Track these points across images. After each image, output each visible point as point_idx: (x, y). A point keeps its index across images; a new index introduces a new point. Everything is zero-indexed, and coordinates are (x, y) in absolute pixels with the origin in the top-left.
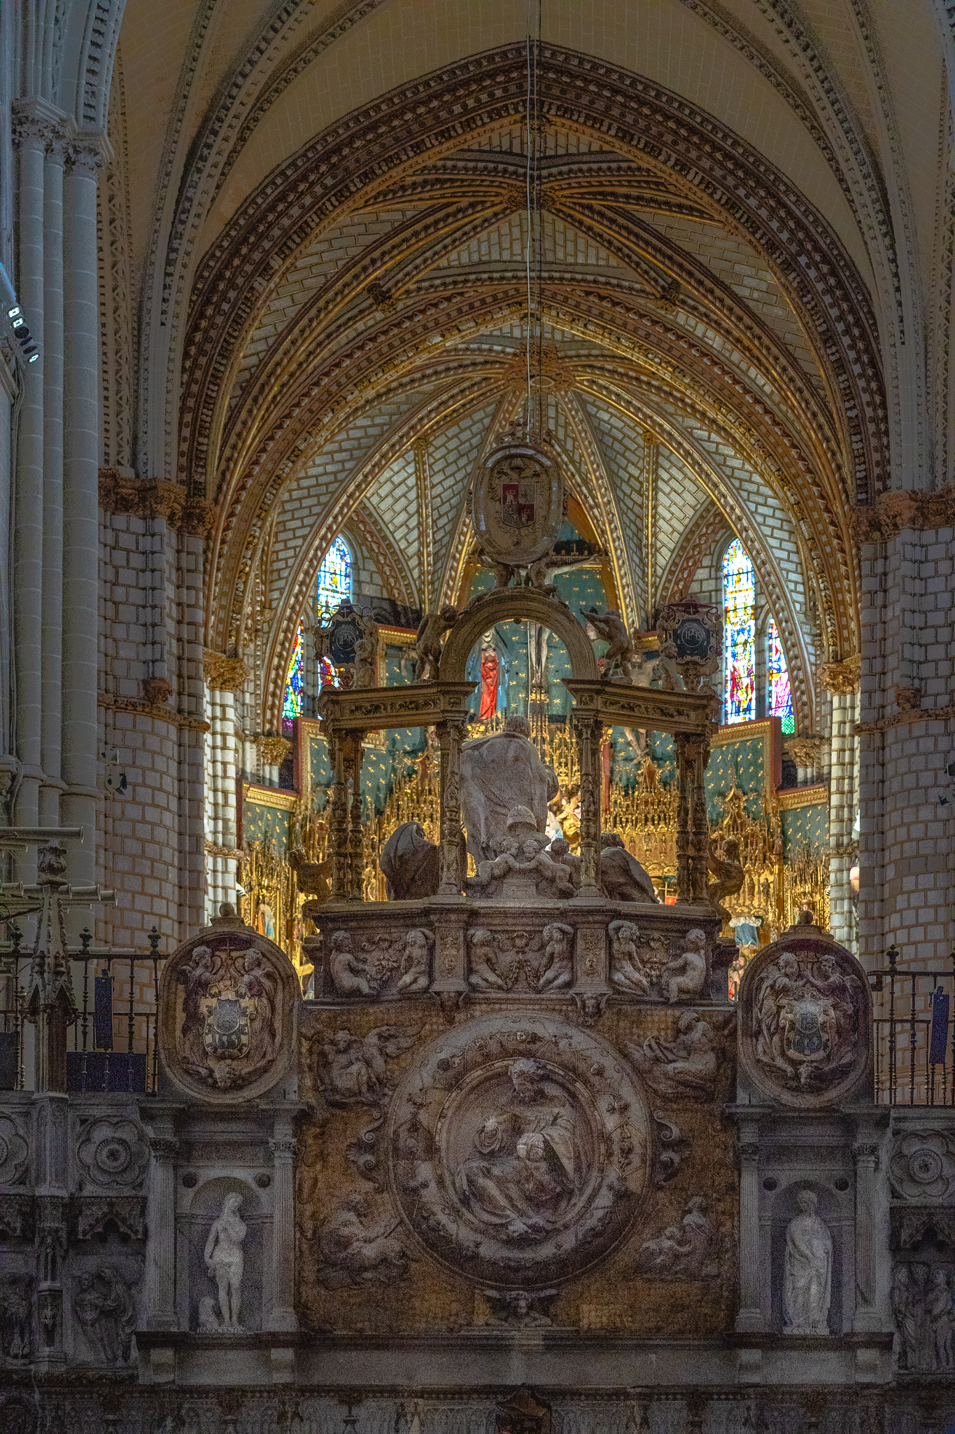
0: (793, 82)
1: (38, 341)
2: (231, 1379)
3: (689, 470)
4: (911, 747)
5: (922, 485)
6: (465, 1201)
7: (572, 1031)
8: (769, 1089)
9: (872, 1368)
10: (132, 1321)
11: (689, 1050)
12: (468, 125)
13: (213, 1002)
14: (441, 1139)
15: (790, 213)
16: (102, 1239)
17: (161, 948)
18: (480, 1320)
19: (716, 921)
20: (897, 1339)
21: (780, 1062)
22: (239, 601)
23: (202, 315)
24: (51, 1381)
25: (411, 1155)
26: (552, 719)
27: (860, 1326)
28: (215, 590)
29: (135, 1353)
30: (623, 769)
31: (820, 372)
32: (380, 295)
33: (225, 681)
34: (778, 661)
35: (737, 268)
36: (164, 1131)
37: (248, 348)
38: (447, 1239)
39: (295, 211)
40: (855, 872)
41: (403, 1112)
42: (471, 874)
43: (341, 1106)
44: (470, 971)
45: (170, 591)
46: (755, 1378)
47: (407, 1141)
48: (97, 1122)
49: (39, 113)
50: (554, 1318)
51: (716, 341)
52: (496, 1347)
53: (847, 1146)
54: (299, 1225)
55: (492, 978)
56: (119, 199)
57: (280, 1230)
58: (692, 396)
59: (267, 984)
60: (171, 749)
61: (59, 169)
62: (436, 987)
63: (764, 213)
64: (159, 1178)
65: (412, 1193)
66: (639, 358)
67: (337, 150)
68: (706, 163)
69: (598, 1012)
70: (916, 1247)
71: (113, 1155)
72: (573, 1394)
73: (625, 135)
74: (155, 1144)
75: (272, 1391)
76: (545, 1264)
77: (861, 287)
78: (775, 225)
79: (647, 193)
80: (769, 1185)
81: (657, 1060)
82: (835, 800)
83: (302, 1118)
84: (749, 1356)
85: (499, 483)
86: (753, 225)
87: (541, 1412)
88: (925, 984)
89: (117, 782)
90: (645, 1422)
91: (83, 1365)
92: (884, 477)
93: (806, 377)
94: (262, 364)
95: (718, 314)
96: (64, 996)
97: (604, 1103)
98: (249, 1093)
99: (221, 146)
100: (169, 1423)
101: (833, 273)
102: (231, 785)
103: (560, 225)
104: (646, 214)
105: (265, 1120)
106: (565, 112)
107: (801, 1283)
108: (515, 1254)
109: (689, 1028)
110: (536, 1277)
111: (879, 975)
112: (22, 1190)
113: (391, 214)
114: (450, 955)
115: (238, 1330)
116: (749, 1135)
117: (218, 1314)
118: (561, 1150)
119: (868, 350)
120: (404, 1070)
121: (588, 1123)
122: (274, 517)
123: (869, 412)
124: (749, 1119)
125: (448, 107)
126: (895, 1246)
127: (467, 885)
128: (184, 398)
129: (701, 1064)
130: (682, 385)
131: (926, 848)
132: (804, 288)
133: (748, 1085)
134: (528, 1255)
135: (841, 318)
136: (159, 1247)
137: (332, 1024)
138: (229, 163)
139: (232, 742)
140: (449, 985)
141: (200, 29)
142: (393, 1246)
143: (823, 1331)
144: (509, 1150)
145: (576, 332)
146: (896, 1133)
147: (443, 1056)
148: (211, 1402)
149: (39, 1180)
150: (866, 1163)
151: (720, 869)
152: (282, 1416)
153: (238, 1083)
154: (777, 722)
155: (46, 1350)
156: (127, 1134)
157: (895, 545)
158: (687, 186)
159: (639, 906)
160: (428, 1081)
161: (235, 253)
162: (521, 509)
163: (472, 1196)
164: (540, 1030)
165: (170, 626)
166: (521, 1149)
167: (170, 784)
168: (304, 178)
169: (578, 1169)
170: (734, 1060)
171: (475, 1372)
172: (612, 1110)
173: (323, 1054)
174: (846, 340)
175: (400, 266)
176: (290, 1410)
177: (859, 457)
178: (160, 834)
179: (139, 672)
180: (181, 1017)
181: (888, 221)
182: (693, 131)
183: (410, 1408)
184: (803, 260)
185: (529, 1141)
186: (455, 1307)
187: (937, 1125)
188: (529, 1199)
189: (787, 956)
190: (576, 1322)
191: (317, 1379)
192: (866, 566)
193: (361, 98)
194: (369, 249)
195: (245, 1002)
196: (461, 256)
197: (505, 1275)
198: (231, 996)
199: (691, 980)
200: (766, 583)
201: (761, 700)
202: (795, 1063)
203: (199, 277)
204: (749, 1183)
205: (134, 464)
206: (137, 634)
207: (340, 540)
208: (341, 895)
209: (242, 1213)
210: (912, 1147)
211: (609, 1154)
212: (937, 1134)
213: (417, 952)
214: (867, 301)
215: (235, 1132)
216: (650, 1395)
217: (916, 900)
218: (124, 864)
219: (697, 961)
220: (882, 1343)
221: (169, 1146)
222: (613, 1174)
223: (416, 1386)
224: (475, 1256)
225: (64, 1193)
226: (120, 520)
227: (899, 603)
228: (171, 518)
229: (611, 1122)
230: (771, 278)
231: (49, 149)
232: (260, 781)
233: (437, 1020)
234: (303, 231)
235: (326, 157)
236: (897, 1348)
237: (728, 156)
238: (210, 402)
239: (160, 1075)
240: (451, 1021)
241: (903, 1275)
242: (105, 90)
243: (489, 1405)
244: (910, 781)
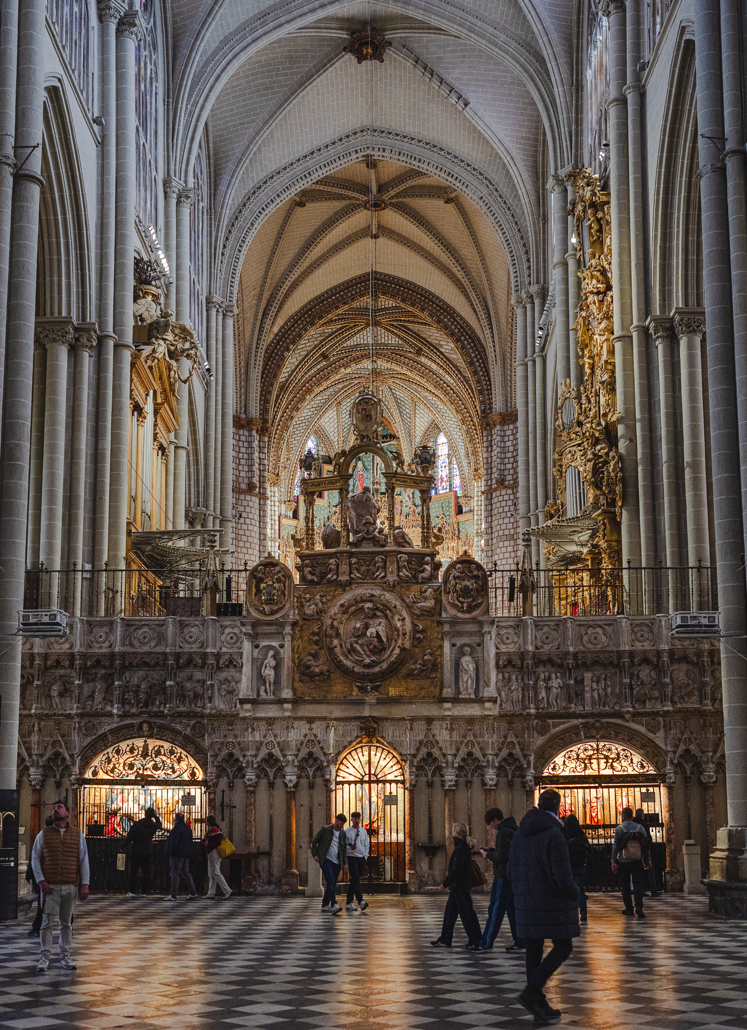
0: (459, 280)
1: (213, 372)
2: (270, 715)
3: (426, 410)
4: (501, 498)
5: (504, 411)
6: (349, 652)
7: (385, 593)
8: (453, 612)
9: (490, 709)
10: (237, 695)
11: (426, 598)
12: (353, 300)
13: (265, 585)
14: (341, 631)
15: (458, 323)
16: (228, 666)
17: (248, 568)
18: (355, 694)
19: (433, 555)
20: (499, 699)
21: (456, 602)
22: (279, 457)
23: (267, 365)
24: (211, 715)
25: (331, 636)
26: (382, 493)
27: (485, 695)
28: (272, 454)
29: (238, 706)
30: (405, 510)
31: (468, 375)
32: (325, 356)
33: (274, 484)
34: (456, 472)
35: (441, 343)
36: (248, 629)
37: (282, 375)
38: (344, 665)
39: (297, 330)
40: (483, 542)
41: (329, 622)
42: (351, 540)
43: (308, 620)
44: (351, 573)
45: (257, 454)
46: (449, 713)
47: (330, 632)
48: (226, 627)
49: (214, 300)
50: (380, 693)
51: (434, 367)
52: (360, 703)
53: (480, 631)
54: (293, 661)
55: (358, 575)
56: (241, 328)
57: (287, 663)
58: (427, 385)
59: (283, 579)
60: (257, 506)
61: (220, 318)
62: (340, 579)
63: (450, 323)
64: (247, 646)
65: (331, 649)
66: (408, 373)
67: (310, 310)
68: (430, 308)
69: (394, 586)
70: (505, 666)
71: (231, 638)
72: (386, 719)
73: (403, 301)
74: (245, 634)
75: (284, 718)
76: (377, 673)
77: (482, 346)
78: (453, 327)
79: (411, 319)
80: (454, 645)
81: (414, 602)
82: (476, 517)
83: (294, 624)
84: (448, 705)
85: (360, 408)
86: (446, 327)
87: (375, 726)
88: (507, 575)
89: (238, 516)
90: (411, 729)
91: (221, 710)
92: (491, 408)
93: (464, 377)
94: (287, 380)
95: (435, 358)
96: (216, 584)
97: (396, 618)
98: (277, 616)
99: (274, 310)
100: (250, 730)
101: (473, 342)
102: (277, 518)
103: (383, 331)
104: (411, 326)
105: (282, 625)
106: (384, 294)
107: (465, 680)
108: (367, 671)
109: (426, 591)
110: (373, 678)
111: (491, 571)
112: (201, 650)
113: (328, 330)
114: (344, 568)
115: (273, 697)
116: (446, 628)
117: (266, 692)
118: (381, 634)
119: (485, 367)
120: (329, 607)
121: (391, 624)
122: (291, 428)
123: (485, 387)
124: (446, 622)
125: (345, 294)
126: (497, 666)
127: (350, 544)
128: (261, 392)
129: (430, 603)
130: (423, 381)
131: (507, 532)
132: (463, 347)
133: (446, 611)
134: (371, 670)
135: (476, 357)
136: (247, 669)
137: (305, 592)
138: (276, 315)
139: (277, 504)
140: (344, 578)
141: (267, 272)
142: (325, 668)
143: (473, 696)
144: (364, 634)
145: (388, 365)
146: (497, 626)
147: (342, 602)
148: (264, 722)
149: (207, 647)
150: (487, 637)
151: (436, 537)
152: (288, 727)
153: (273, 613)
154: (456, 492)
155: (209, 705)
156: (236, 631)
157: (495, 431)
158: (425, 315)
159: (408, 549)
160: (337, 611)
161: (278, 344)
162: (367, 416)
163: (352, 650)
164: (374, 592)
165: (257, 466)
166: (368, 634)
167: (257, 517)
168: (300, 319)
169: (388, 640)
170: (441, 601)
171: (352, 712)
172: (399, 620)
173: (301, 602)
174: (477, 364)
175: (332, 346)
176: (290, 725)
177: (481, 402)
178: (253, 534)
179: (246, 481)
180: (254, 590)
181: (490, 324)
182: (426, 298)
183: (331, 724)
184: (463, 338)
185: (371, 631)
186: (346, 689)
187: (511, 623)
188: (371, 651)
189: (458, 565)
190: (388, 694)
191: (300, 714)
192: (485, 439)
193: (318, 293)
194: (321, 342)
195: (276, 585)
196: (350, 343)
197: (363, 677)
198: (270, 583)
199: (426, 575)
200: (452, 446)
201: (450, 485)
202: (462, 603)
203: (266, 352)
204: (447, 645)
205: (245, 413)
206: (246, 468)
207: (312, 437)
208: (307, 548)
209: (274, 657)
210: (503, 632)
211: (398, 635)
212: (511, 626)
213: (333, 567)
214: (484, 351)
215: (272, 629)
216: (413, 719)
217: (504, 550)
218: (241, 544)
219: (428, 568)
220: (493, 700)
221: (250, 635)
222: (400, 642)
223: (333, 716)
224: (353, 671)
225: (215, 651)
226: (241, 432)
227: (496, 450)
228: (257, 432)
229: (399, 624)
230: (452, 345)
231: (218, 311)
232: (286, 517)
233: (340, 591)
234: (300, 336)
235: (307, 312)
236: (499, 702)
237: (437, 305)
238: (270, 393)
239: (247, 610)
240: (344, 591)
241: (500, 676)
242: (235, 291)
243: (356, 724)
244: (501, 510)
